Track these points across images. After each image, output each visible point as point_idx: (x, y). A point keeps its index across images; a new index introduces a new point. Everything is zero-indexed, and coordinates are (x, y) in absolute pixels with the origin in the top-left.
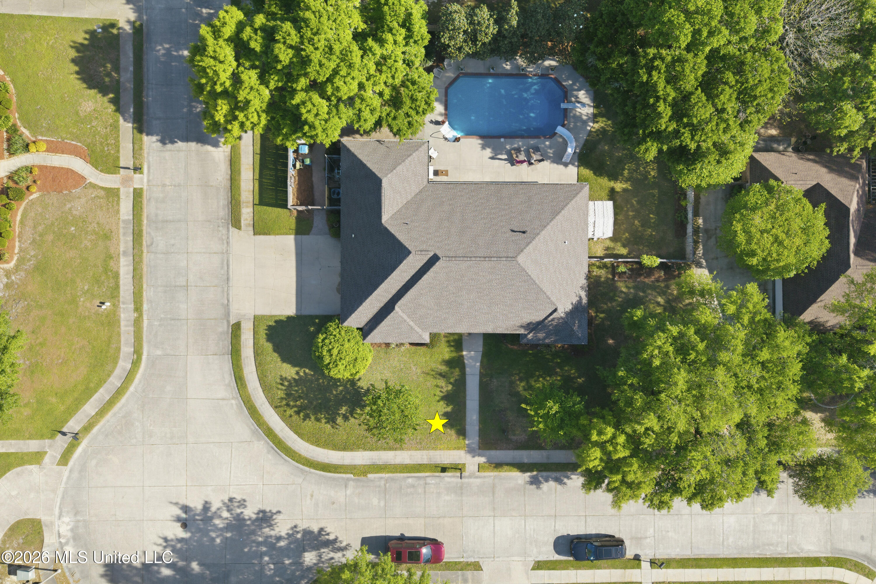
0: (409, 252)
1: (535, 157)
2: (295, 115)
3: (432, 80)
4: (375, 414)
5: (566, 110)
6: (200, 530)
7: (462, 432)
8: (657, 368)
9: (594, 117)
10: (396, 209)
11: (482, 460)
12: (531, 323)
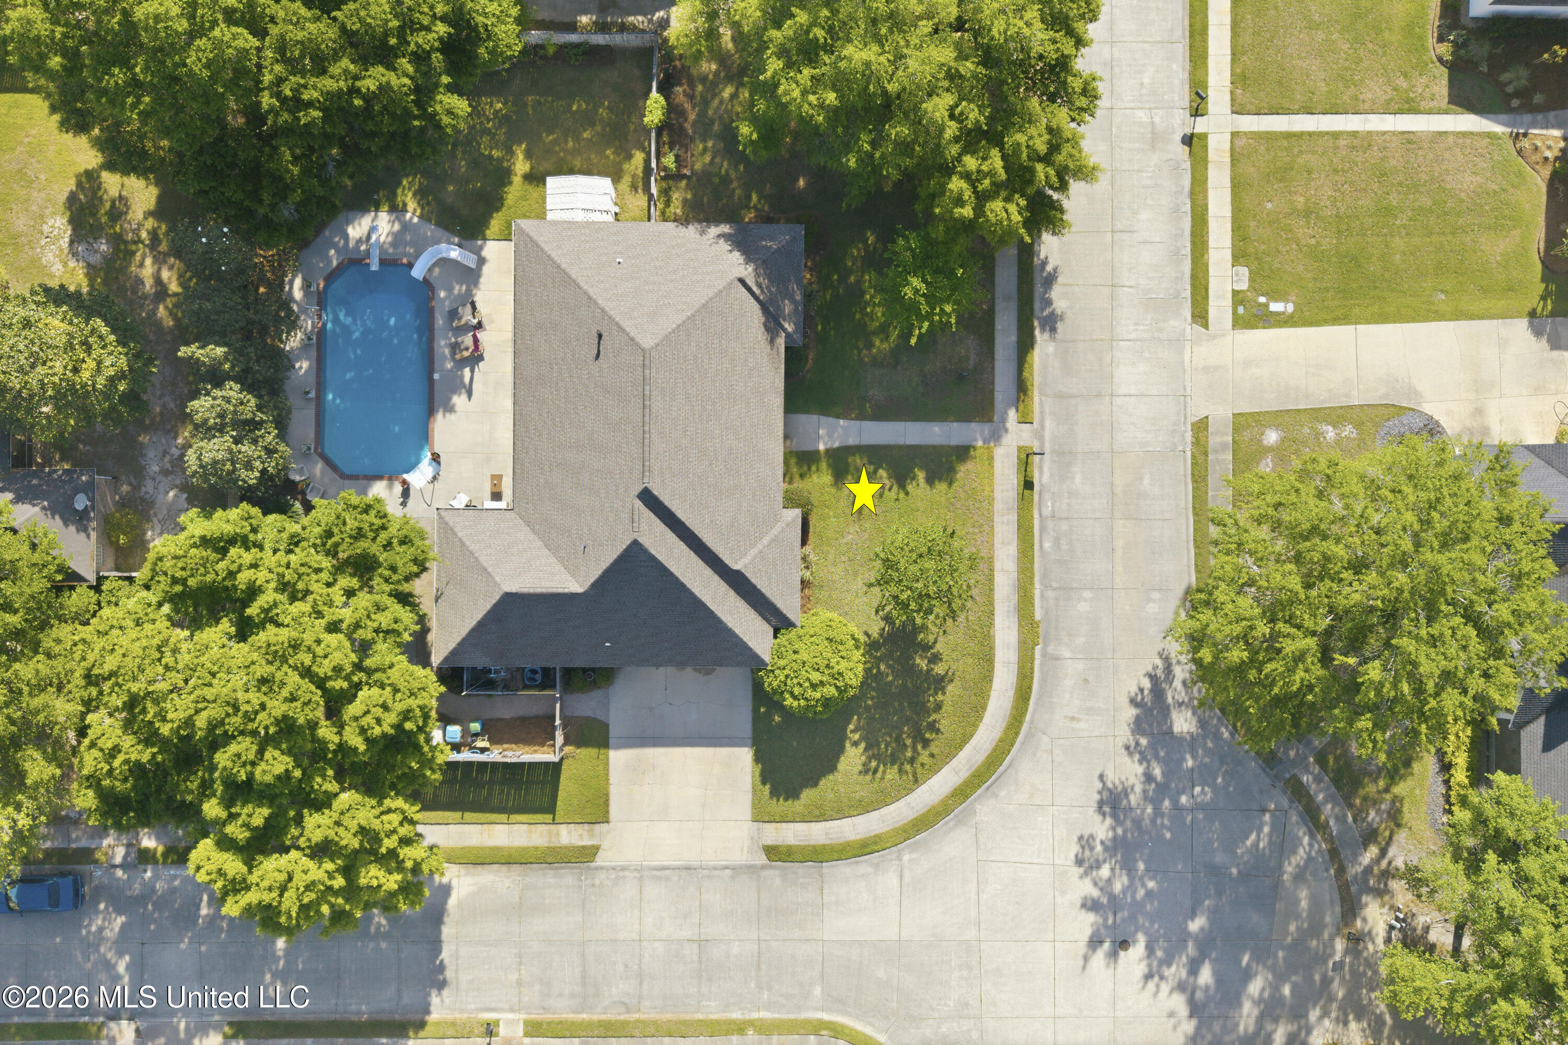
0: (635, 543)
1: (467, 317)
2: (386, 747)
3: (326, 502)
4: (926, 605)
5: (382, 262)
6: (1133, 918)
7: (963, 452)
8: (841, 97)
9: (397, 209)
10: (559, 568)
11: (1012, 414)
12: (765, 325)
